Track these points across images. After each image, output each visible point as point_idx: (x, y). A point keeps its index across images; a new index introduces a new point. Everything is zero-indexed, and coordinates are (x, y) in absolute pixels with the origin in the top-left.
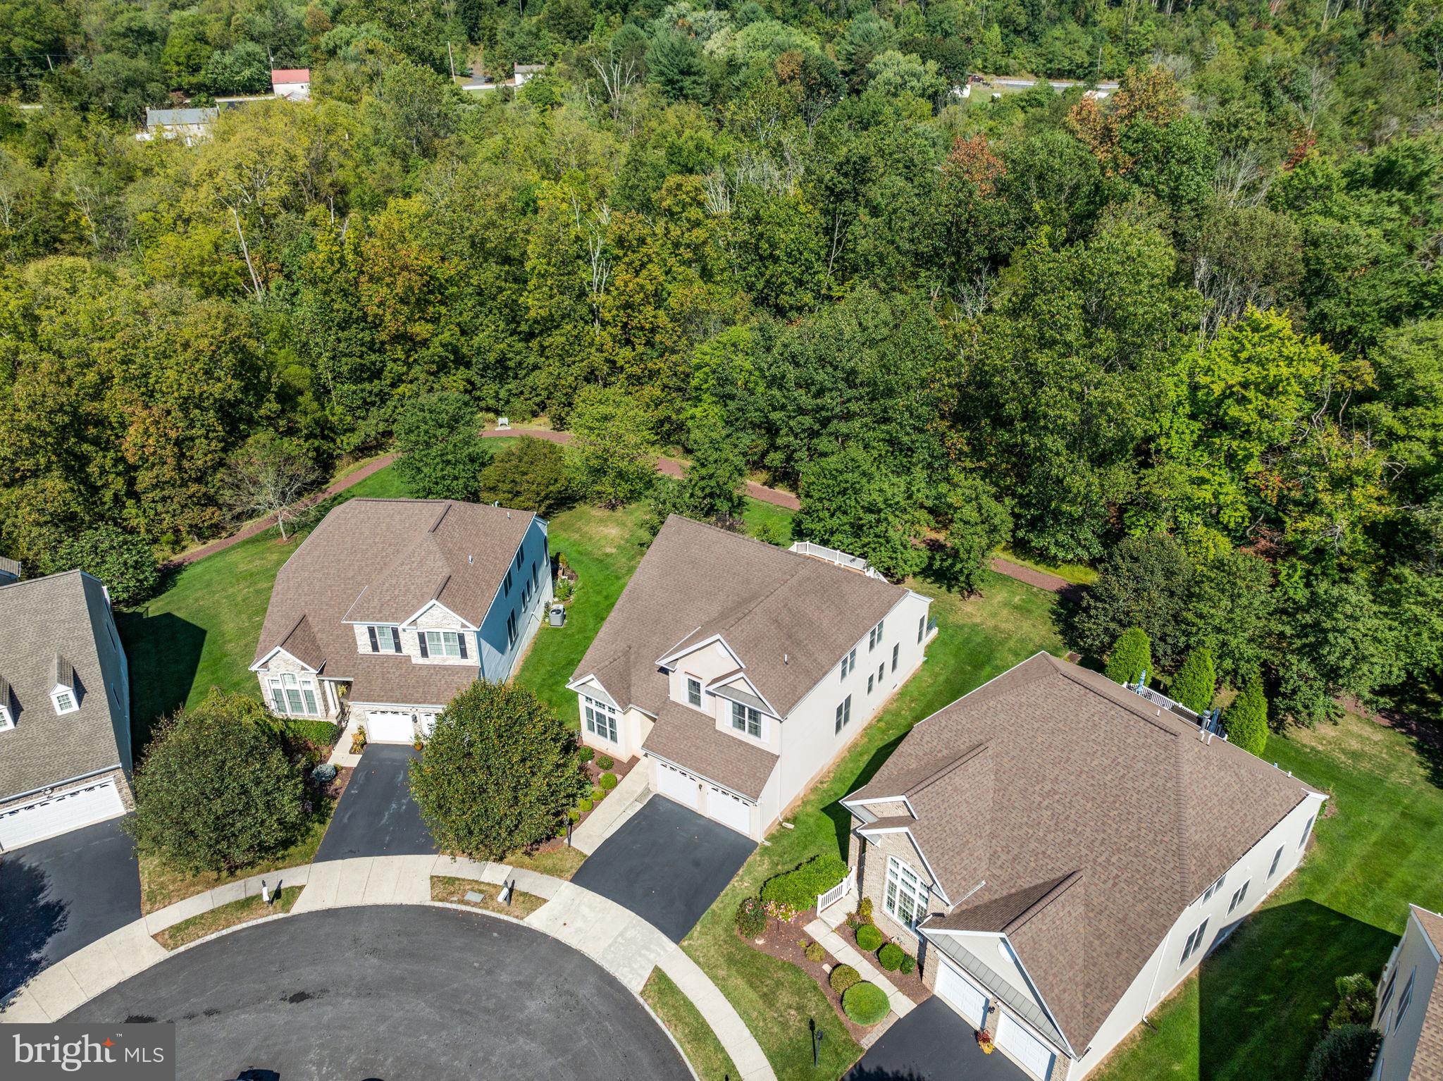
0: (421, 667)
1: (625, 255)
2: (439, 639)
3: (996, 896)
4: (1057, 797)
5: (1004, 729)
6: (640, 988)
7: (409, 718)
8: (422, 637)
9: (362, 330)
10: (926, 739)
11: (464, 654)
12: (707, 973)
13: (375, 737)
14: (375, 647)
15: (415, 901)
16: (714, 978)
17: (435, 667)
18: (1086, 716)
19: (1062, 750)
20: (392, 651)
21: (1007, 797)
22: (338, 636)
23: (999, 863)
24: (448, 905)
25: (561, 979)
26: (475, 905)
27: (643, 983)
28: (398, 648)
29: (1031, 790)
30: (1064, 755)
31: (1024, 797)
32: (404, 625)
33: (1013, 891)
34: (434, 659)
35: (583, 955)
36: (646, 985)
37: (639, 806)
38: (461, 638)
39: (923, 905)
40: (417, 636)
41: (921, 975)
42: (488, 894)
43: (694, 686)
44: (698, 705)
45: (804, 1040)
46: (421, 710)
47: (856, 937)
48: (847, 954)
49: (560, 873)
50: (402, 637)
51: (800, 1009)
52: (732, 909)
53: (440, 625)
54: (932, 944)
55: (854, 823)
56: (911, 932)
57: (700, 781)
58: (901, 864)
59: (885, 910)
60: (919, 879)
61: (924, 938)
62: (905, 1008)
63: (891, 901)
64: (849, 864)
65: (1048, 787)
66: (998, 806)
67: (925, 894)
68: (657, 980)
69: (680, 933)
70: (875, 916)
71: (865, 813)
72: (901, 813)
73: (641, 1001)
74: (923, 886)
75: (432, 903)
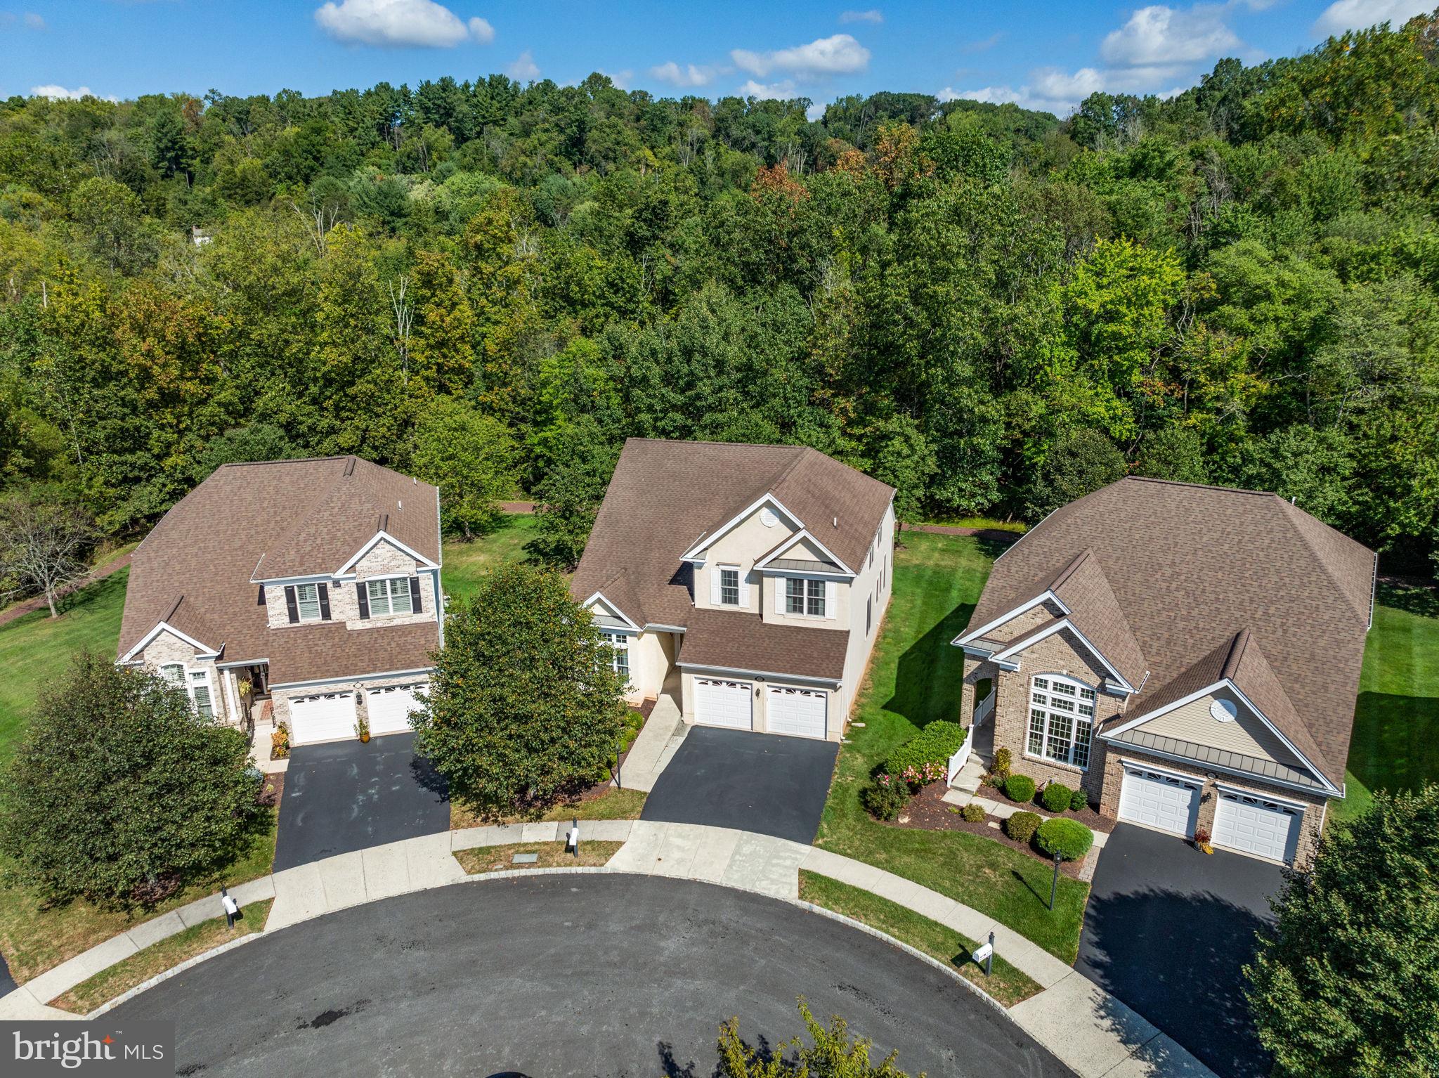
0: (360, 633)
1: (433, 295)
2: (384, 592)
3: (1168, 681)
4: (1183, 578)
5: (1094, 538)
6: (796, 894)
7: (352, 698)
8: (361, 589)
9: (123, 389)
10: (1013, 570)
11: (418, 608)
12: (865, 862)
13: (301, 737)
14: (293, 617)
15: (443, 881)
16: (876, 864)
17: (378, 630)
18: (1173, 505)
19: (1166, 538)
20: (317, 619)
21: (1130, 593)
22: (235, 614)
23: (1154, 651)
24: (494, 875)
25: (690, 911)
26: (531, 865)
27: (796, 888)
28: (326, 614)
29: (1152, 580)
30: (1171, 541)
31: (1148, 588)
32: (339, 574)
33: (1183, 670)
34: (378, 620)
35: (701, 884)
36: (800, 889)
37: (681, 740)
38: (415, 584)
39: (1087, 719)
40: (355, 589)
41: (1095, 807)
42: (543, 852)
43: (730, 579)
44: (736, 602)
45: (1019, 889)
46: (368, 684)
47: (1004, 792)
48: (1005, 810)
49: (623, 815)
50: (333, 594)
51: (993, 866)
52: (852, 801)
53: (386, 569)
54: (1118, 750)
55: (970, 666)
56: (1070, 766)
57: (757, 685)
58: (1051, 679)
59: (1028, 754)
60: (1079, 686)
61: (1105, 746)
62: (1100, 839)
63: (1037, 737)
64: (963, 726)
65: (1168, 572)
66: (1124, 603)
67: (1089, 703)
68: (811, 881)
69: (807, 834)
70: (1015, 768)
71: (987, 646)
72: (1039, 621)
73: (805, 905)
74: (1084, 693)
75: (469, 878)
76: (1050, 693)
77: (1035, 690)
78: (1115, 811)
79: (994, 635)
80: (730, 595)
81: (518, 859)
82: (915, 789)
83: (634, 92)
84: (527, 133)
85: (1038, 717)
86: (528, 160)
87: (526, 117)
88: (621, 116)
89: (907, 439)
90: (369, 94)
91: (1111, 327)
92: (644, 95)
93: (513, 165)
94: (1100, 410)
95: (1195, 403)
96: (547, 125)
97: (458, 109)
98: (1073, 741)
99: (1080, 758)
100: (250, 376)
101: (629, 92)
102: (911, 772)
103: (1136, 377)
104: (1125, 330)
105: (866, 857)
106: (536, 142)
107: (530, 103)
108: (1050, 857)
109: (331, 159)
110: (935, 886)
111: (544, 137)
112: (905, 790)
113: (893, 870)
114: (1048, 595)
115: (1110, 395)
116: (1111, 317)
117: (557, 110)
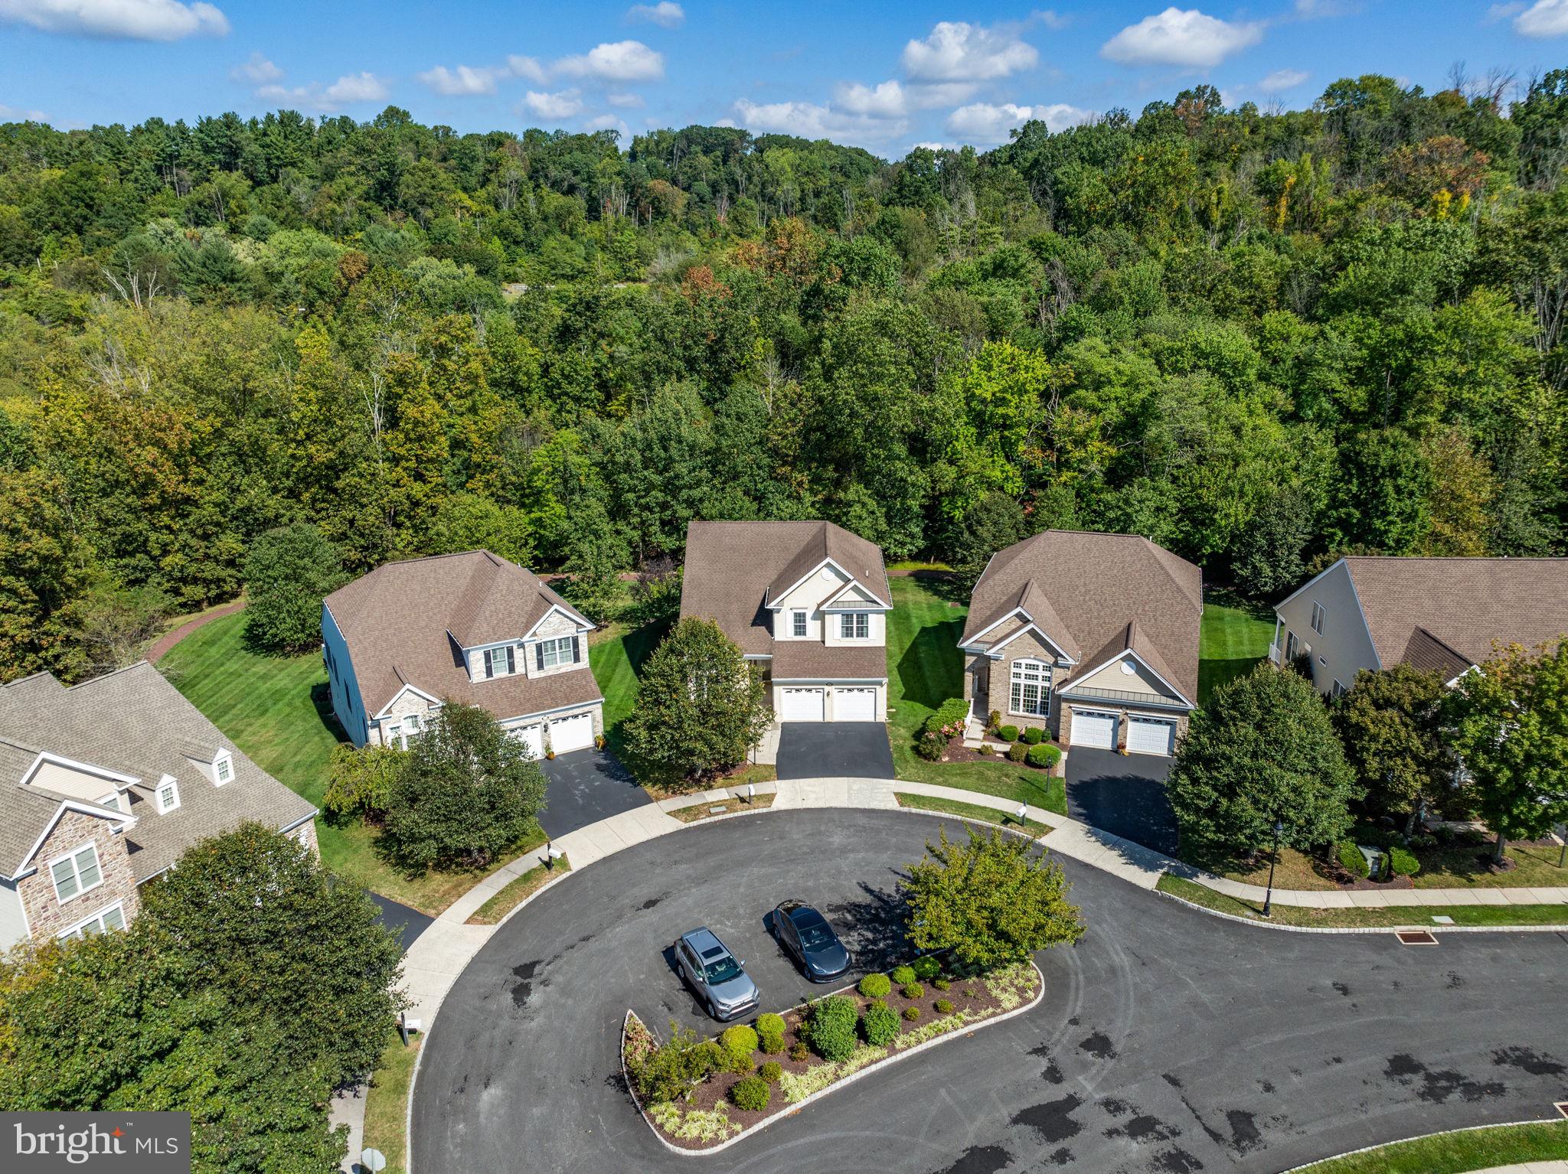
0: (538, 680)
2: (554, 649)
3: (1092, 656)
4: (1092, 592)
5: (1034, 571)
6: (898, 805)
7: (539, 729)
8: (539, 648)
10: (986, 596)
11: (577, 659)
12: (933, 783)
14: (489, 673)
15: (671, 829)
17: (550, 677)
18: (1080, 547)
19: (1078, 569)
20: (505, 674)
21: (1061, 605)
23: (1082, 638)
24: (702, 822)
26: (724, 813)
27: (896, 803)
28: (512, 669)
29: (1073, 595)
30: (1081, 570)
31: (1072, 600)
32: (523, 639)
33: (1102, 647)
34: (550, 670)
35: (836, 809)
36: (899, 802)
37: (782, 734)
38: (576, 644)
39: (1047, 684)
40: (534, 649)
41: (1056, 739)
42: (729, 806)
43: (800, 618)
44: (804, 634)
45: (1027, 785)
46: (552, 716)
47: (1000, 737)
48: (1006, 747)
49: (766, 779)
50: (518, 654)
51: (1007, 776)
52: (909, 754)
53: (556, 632)
54: (1068, 700)
55: (970, 660)
56: (1038, 716)
57: (827, 688)
58: (1024, 662)
59: (1011, 712)
60: (1041, 664)
61: (1060, 699)
62: (1064, 755)
63: (1016, 702)
64: (966, 699)
65: (1083, 590)
66: (1059, 612)
67: (1048, 674)
68: (902, 797)
69: (889, 773)
70: (1003, 722)
71: (980, 646)
72: (1013, 627)
73: (906, 809)
74: (1045, 668)
75: (687, 825)
76: (1023, 671)
77: (1014, 670)
78: (1068, 739)
79: (986, 639)
80: (800, 629)
81: (713, 810)
82: (948, 737)
83: (436, 128)
84: (329, 176)
85: (1017, 687)
86: (336, 206)
87: (327, 159)
88: (429, 156)
89: (864, 505)
90: (138, 130)
91: (1001, 411)
92: (447, 130)
93: (320, 213)
94: (996, 474)
95: (1062, 465)
96: (353, 168)
97: (247, 149)
98: (1039, 700)
99: (1044, 710)
101: (430, 127)
102: (946, 728)
103: (1022, 447)
104: (1011, 412)
105: (931, 781)
106: (343, 187)
107: (330, 142)
108: (1041, 767)
109: (107, 206)
110: (978, 790)
111: (352, 181)
112: (944, 740)
113: (949, 785)
114: (1019, 609)
115: (1003, 461)
116: (1001, 402)
117: (362, 151)
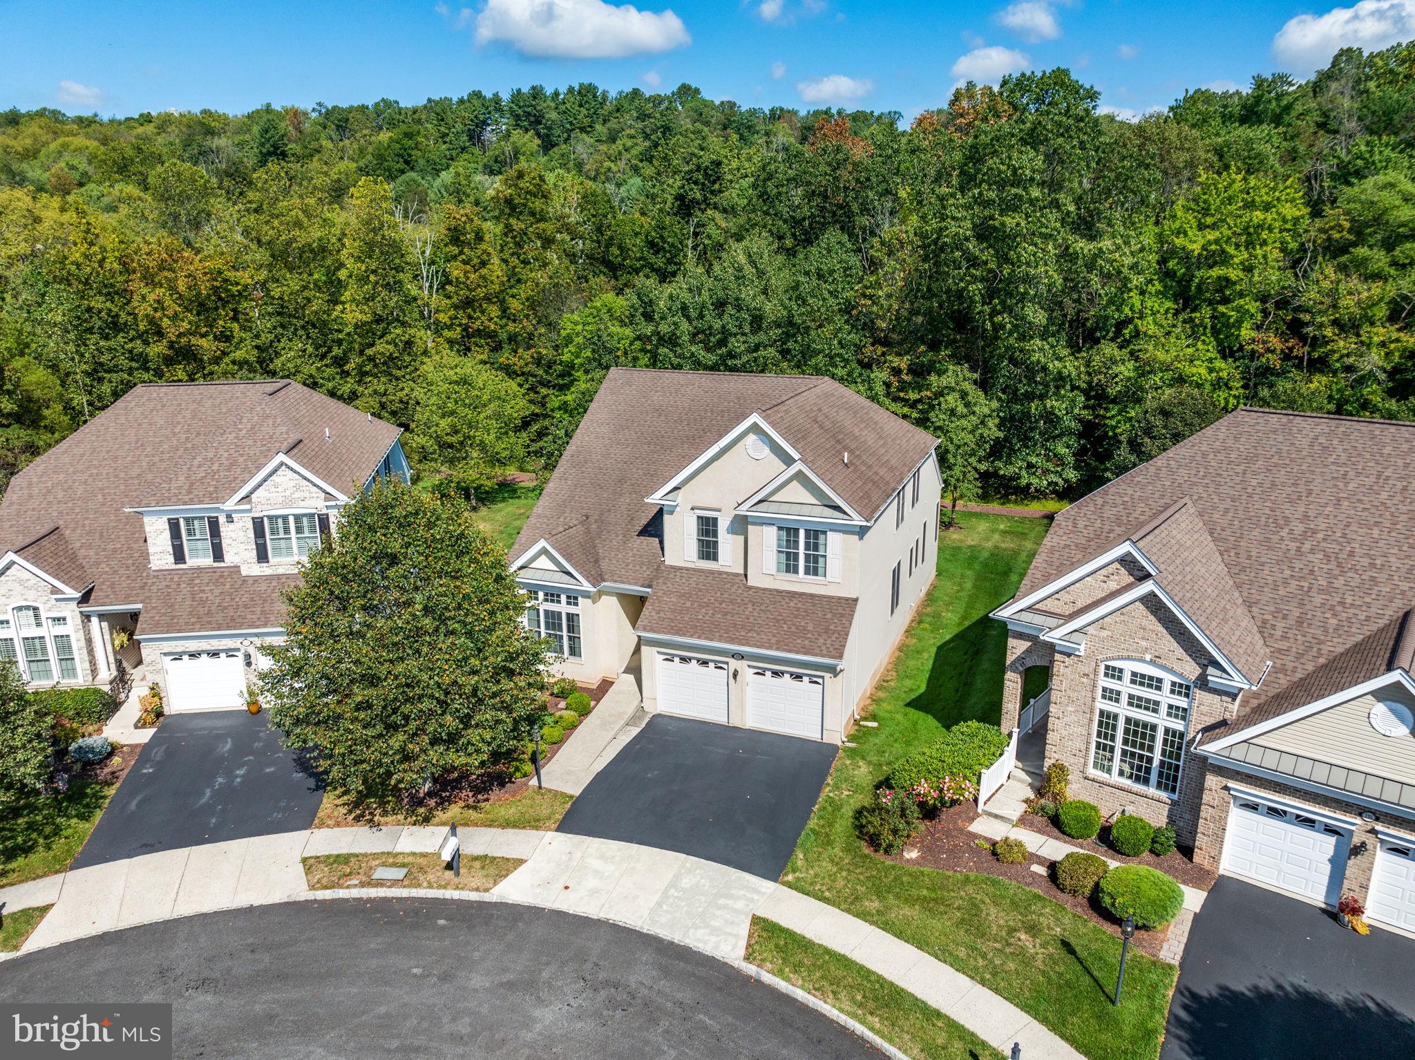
0: (257, 579)
1: (461, 253)
2: (287, 531)
3: (1299, 675)
4: (1320, 536)
5: (1195, 484)
6: (741, 952)
7: (239, 660)
8: (258, 525)
10: (1081, 524)
12: (848, 911)
14: (179, 556)
15: (277, 896)
16: (863, 915)
17: (279, 577)
18: (1306, 442)
19: (1295, 485)
20: (207, 561)
21: (1243, 555)
22: (115, 551)
23: (1278, 633)
24: (342, 893)
25: (589, 965)
26: (395, 883)
27: (743, 943)
28: (218, 555)
29: (1275, 538)
30: (1302, 488)
31: (1269, 548)
32: (230, 505)
33: (1322, 661)
34: (279, 564)
35: (615, 927)
36: (749, 945)
37: (635, 731)
38: (324, 522)
39: (1178, 725)
40: (250, 525)
41: (1187, 851)
42: (415, 866)
43: (707, 527)
44: (715, 558)
45: (1069, 969)
46: (258, 642)
47: (1057, 823)
48: (1056, 849)
49: (533, 823)
50: (226, 530)
51: (1033, 929)
52: (844, 824)
53: (288, 502)
54: (1221, 771)
55: (1016, 648)
56: (1152, 791)
57: (734, 664)
58: (1128, 667)
59: (1092, 772)
60: (1168, 678)
61: (1204, 765)
62: (1193, 899)
63: (1105, 749)
64: (1004, 730)
65: (1299, 528)
66: (1236, 569)
67: (1182, 702)
68: (766, 933)
70: (1074, 790)
71: (1039, 620)
72: (1113, 585)
73: (751, 969)
74: (1177, 689)
75: (311, 895)
76: (1126, 687)
77: (1104, 682)
78: (1216, 859)
79: (1049, 605)
80: (708, 549)
81: (381, 873)
82: (930, 812)
83: (722, 103)
84: (613, 139)
85: (1107, 721)
86: (612, 165)
87: (613, 124)
88: (707, 124)
90: (461, 101)
91: (1216, 272)
92: (732, 105)
93: (597, 170)
94: (1199, 370)
95: (1319, 365)
96: (633, 132)
97: (547, 116)
98: (1157, 757)
99: (1168, 780)
100: (271, 337)
101: (717, 103)
102: (923, 788)
103: (1246, 333)
104: (1233, 274)
105: (850, 904)
106: (621, 148)
107: (618, 110)
108: (1117, 921)
109: (422, 162)
110: (944, 955)
111: (629, 143)
112: (914, 812)
113: (887, 927)
114: (1126, 548)
115: (1213, 354)
116: (1217, 257)
117: (643, 116)
